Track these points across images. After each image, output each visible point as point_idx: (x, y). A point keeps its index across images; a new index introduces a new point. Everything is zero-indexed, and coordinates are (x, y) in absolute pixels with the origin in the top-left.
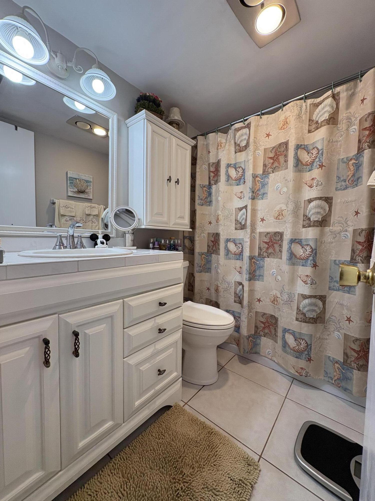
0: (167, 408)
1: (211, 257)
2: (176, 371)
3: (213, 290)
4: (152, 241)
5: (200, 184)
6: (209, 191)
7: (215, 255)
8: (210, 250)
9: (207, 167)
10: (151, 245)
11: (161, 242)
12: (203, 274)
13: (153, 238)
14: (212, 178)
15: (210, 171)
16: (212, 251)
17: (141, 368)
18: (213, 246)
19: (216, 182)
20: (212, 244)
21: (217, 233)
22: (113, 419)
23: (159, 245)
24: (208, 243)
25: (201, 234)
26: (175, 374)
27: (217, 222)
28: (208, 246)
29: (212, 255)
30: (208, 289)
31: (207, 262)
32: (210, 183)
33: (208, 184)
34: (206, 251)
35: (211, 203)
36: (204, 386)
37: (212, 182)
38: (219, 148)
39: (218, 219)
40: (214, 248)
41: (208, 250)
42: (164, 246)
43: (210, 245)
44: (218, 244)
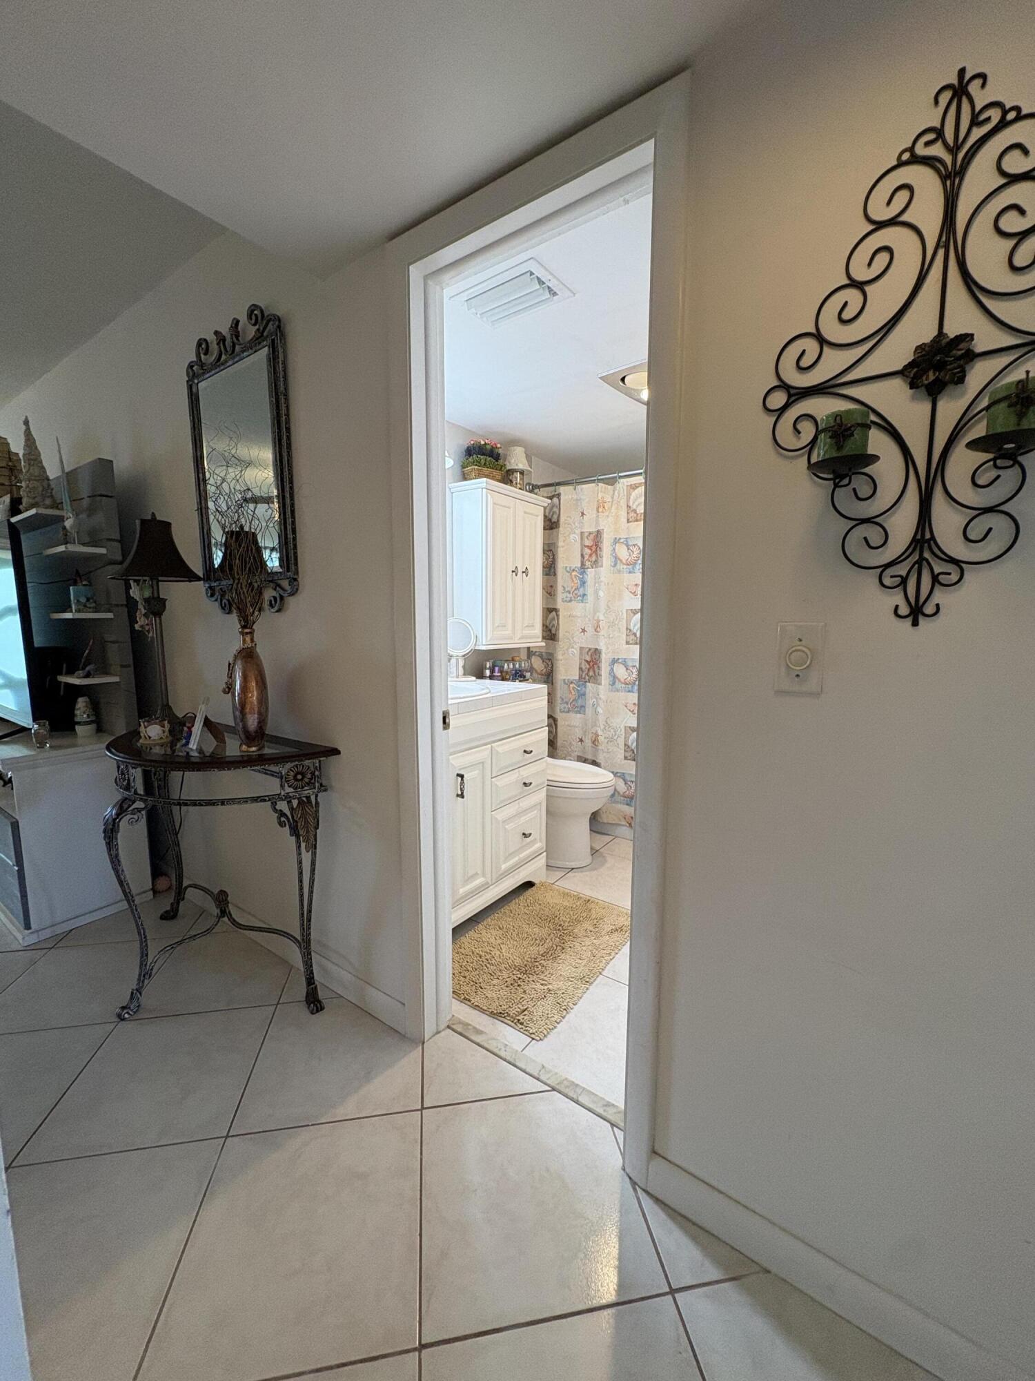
0: (529, 885)
1: (585, 687)
2: (541, 841)
3: (588, 742)
4: (488, 666)
5: (566, 567)
6: (581, 577)
7: (593, 685)
8: (583, 677)
9: (578, 538)
10: (488, 673)
11: (503, 667)
12: (572, 715)
13: (488, 661)
14: (586, 557)
15: (583, 546)
16: (587, 678)
17: (507, 827)
18: (589, 670)
19: (596, 564)
20: (588, 666)
21: (596, 649)
22: (484, 875)
23: (501, 672)
24: (580, 664)
25: (567, 650)
26: (538, 845)
27: (596, 631)
28: (581, 669)
29: (588, 684)
30: (581, 740)
31: (579, 697)
32: (583, 564)
33: (579, 565)
34: (577, 678)
35: (585, 597)
36: (573, 869)
37: (588, 564)
38: (600, 510)
39: (598, 626)
40: (591, 673)
41: (580, 677)
42: (507, 672)
43: (584, 668)
44: (599, 667)
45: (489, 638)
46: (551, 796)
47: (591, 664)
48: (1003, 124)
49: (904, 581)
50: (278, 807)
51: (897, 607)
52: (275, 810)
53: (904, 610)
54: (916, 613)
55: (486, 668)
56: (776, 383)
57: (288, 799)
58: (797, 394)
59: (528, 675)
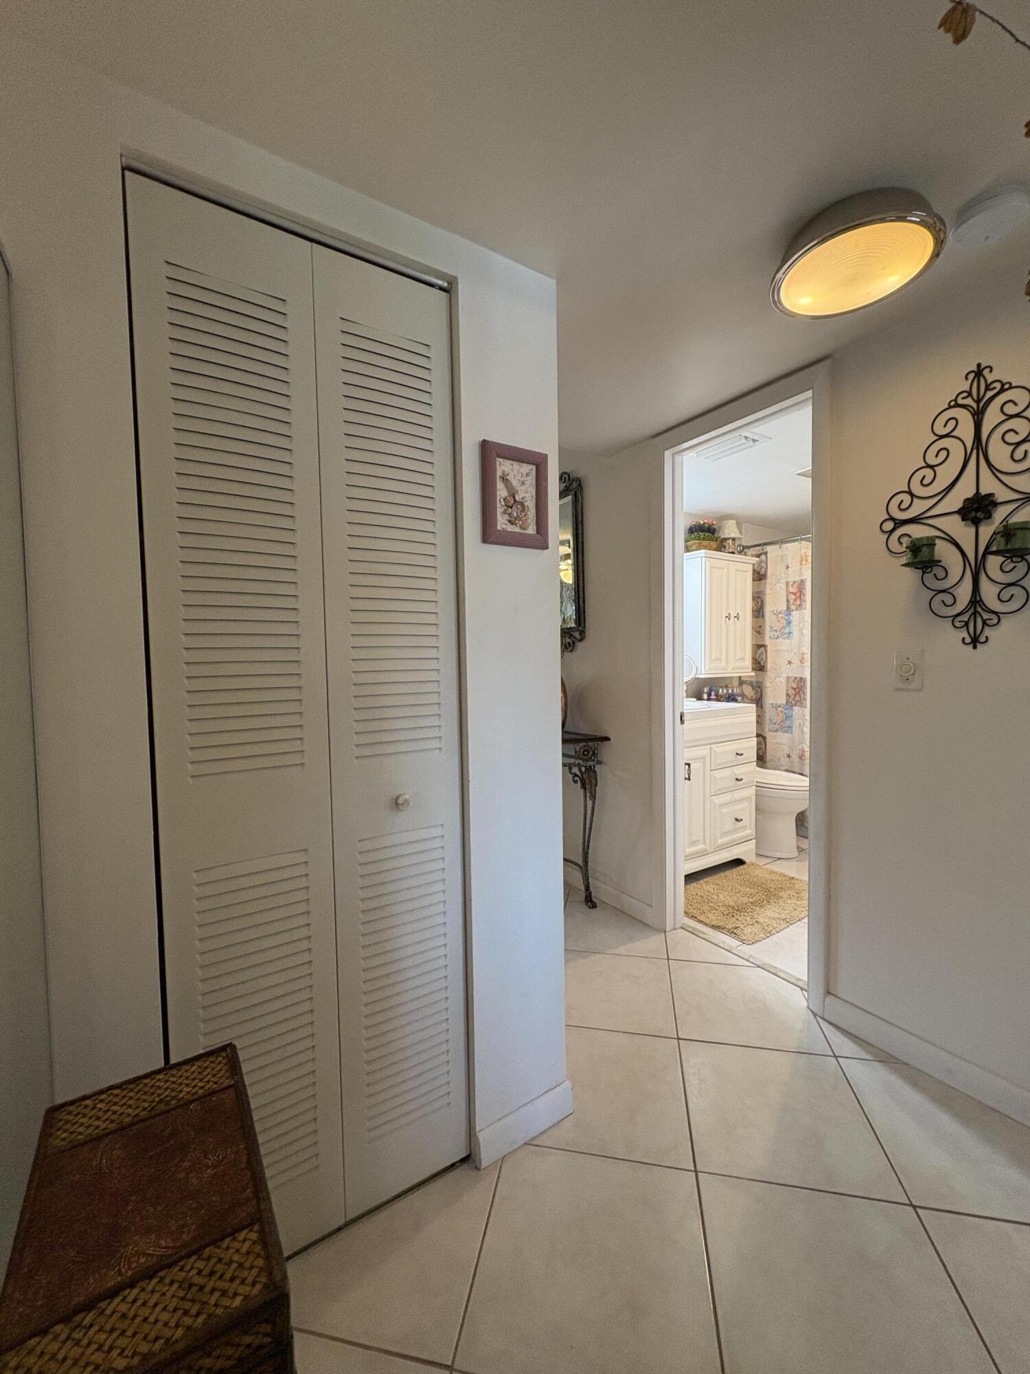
0: (738, 862)
1: (792, 710)
2: (750, 829)
3: (795, 757)
4: (705, 691)
5: (773, 611)
6: (787, 618)
7: (799, 708)
8: (790, 701)
9: (784, 587)
10: (705, 696)
11: (718, 692)
12: (780, 733)
13: (705, 686)
14: (791, 602)
15: (788, 593)
16: (793, 702)
17: (722, 810)
18: (795, 695)
19: (800, 607)
20: (794, 692)
21: (801, 678)
22: (704, 843)
23: (717, 695)
24: (787, 690)
25: (775, 678)
26: (748, 832)
27: (801, 662)
28: (787, 695)
29: (794, 707)
30: (789, 756)
31: (786, 719)
32: (788, 608)
33: (785, 608)
34: (785, 702)
35: (791, 635)
36: (780, 859)
37: (793, 607)
38: (803, 563)
39: (803, 658)
40: (797, 698)
41: (787, 702)
42: (722, 696)
43: (790, 694)
44: (804, 693)
45: (707, 668)
46: (759, 795)
47: (797, 690)
48: (1002, 390)
49: (967, 624)
50: (573, 771)
51: (964, 639)
52: (571, 773)
53: (968, 640)
54: (975, 641)
55: (704, 693)
56: (887, 517)
57: (579, 766)
58: (899, 523)
59: (739, 699)
